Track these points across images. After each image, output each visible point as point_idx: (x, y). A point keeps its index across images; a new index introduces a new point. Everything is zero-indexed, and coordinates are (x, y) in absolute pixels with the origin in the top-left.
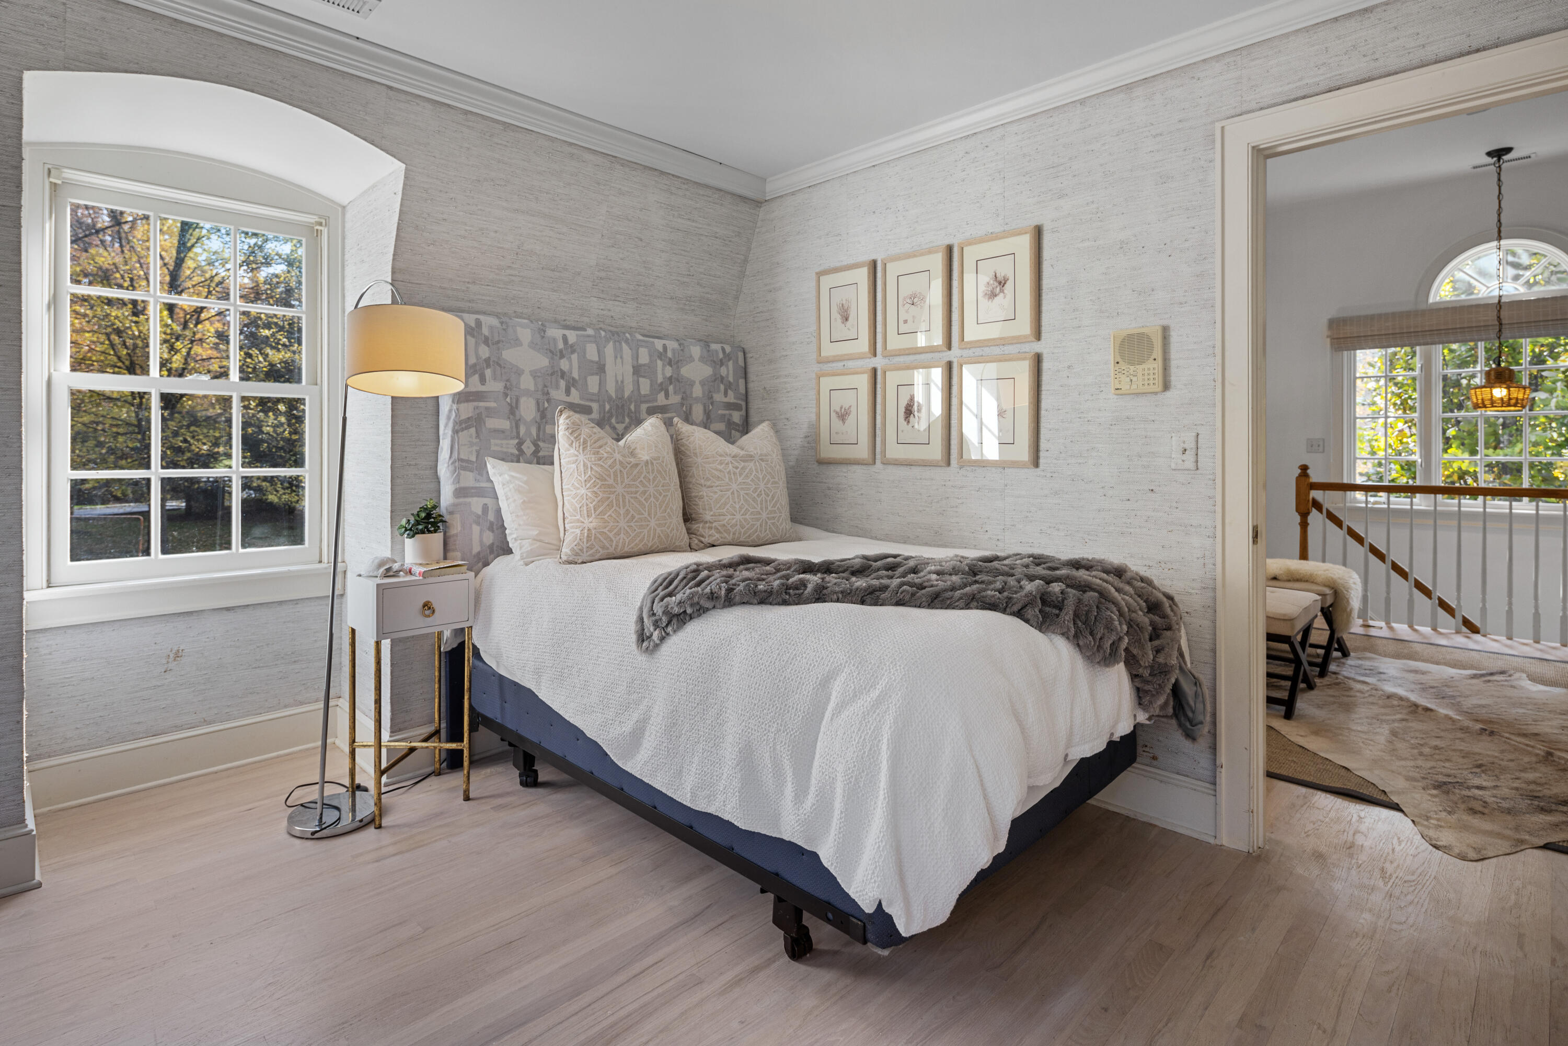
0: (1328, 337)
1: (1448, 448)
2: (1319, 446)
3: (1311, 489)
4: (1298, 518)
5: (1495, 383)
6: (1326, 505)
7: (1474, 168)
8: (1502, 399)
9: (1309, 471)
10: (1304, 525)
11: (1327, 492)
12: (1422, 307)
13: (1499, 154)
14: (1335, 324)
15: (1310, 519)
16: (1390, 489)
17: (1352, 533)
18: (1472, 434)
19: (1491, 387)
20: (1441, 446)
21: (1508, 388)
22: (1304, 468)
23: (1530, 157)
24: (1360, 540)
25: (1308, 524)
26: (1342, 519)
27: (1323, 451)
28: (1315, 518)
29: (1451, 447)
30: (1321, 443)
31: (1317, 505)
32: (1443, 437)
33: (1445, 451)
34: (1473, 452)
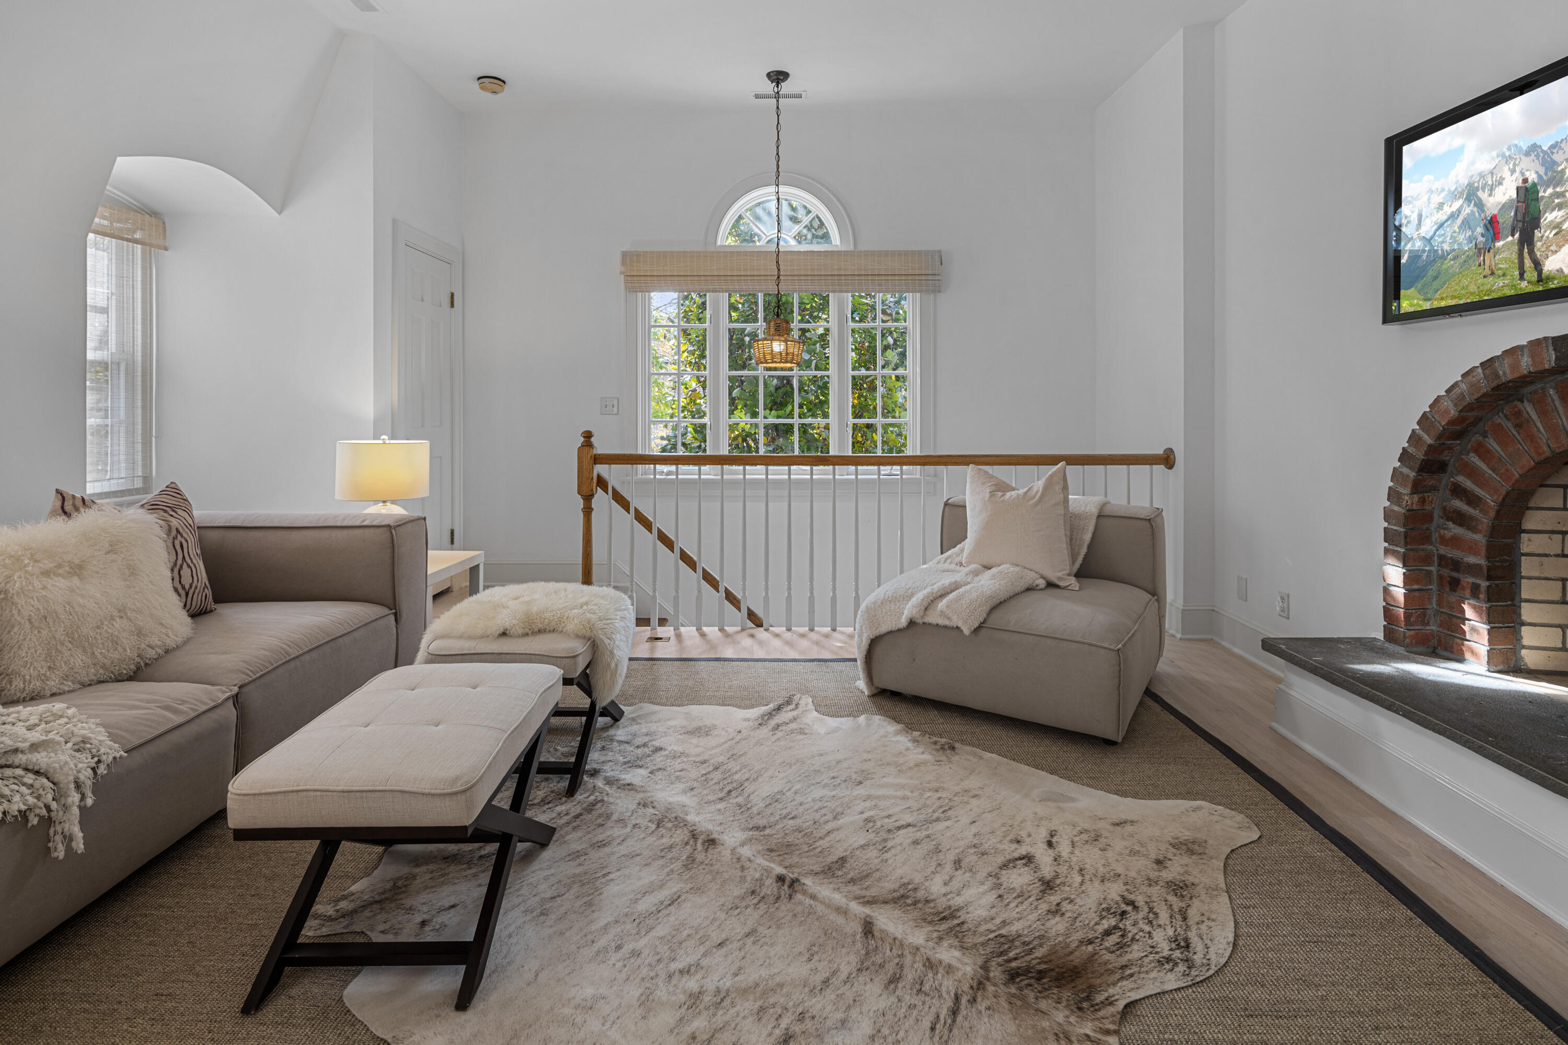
0: (621, 273)
1: (734, 410)
2: (613, 406)
3: (595, 464)
4: (580, 502)
5: (774, 335)
6: (613, 482)
7: (757, 96)
8: (781, 353)
9: (592, 439)
10: (588, 511)
11: (613, 466)
12: (712, 249)
13: (778, 77)
14: (628, 258)
15: (595, 502)
16: (677, 461)
17: (640, 518)
18: (754, 395)
19: (772, 340)
20: (727, 408)
21: (786, 341)
22: (588, 435)
23: (800, 96)
24: (647, 524)
25: (592, 509)
26: (629, 500)
27: (618, 414)
28: (601, 499)
29: (736, 408)
30: (615, 403)
31: (602, 483)
32: (729, 398)
33: (731, 412)
34: (755, 415)
